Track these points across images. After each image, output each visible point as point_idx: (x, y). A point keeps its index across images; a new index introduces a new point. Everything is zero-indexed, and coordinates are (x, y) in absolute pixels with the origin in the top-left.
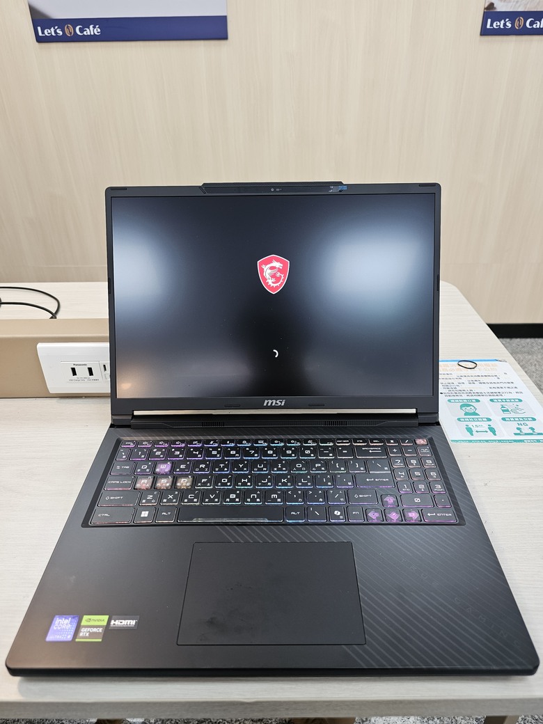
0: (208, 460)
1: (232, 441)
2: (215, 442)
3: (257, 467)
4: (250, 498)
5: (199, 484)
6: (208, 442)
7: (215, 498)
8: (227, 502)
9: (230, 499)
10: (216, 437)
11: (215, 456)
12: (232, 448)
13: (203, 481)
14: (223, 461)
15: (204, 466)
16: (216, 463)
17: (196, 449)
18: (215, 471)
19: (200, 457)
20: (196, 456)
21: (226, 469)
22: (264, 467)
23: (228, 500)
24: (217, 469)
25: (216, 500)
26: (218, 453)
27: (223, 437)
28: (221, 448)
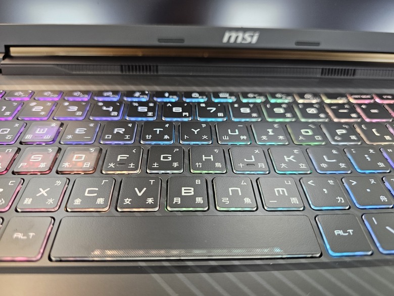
0: (130, 122)
1: (172, 93)
2: (143, 93)
3: (227, 134)
4: (227, 195)
5: (112, 165)
6: (130, 94)
7: (146, 195)
8: (176, 205)
9: (183, 198)
10: (143, 88)
11: (144, 114)
12: (175, 104)
13: (119, 158)
14: (160, 124)
15: (121, 131)
16: (147, 127)
17: (107, 104)
18: (145, 140)
19: (115, 116)
20: (108, 114)
21: (166, 137)
22: (240, 134)
23: (177, 200)
24: (148, 137)
25: (150, 201)
26: (149, 110)
27: (158, 88)
28: (155, 103)
